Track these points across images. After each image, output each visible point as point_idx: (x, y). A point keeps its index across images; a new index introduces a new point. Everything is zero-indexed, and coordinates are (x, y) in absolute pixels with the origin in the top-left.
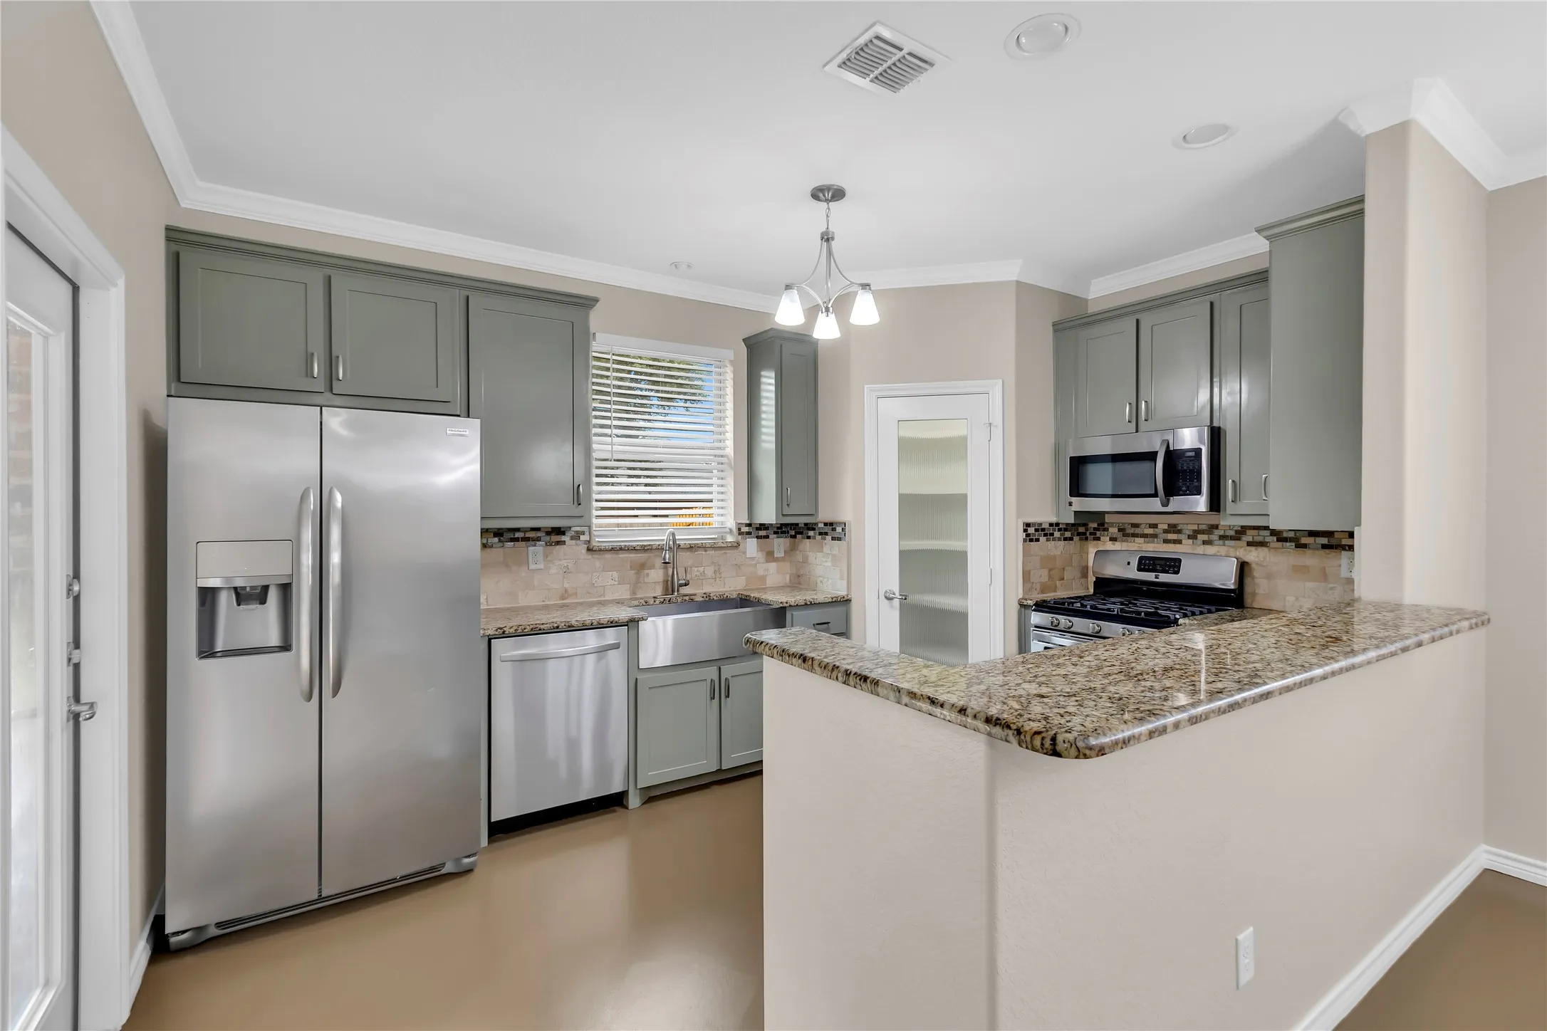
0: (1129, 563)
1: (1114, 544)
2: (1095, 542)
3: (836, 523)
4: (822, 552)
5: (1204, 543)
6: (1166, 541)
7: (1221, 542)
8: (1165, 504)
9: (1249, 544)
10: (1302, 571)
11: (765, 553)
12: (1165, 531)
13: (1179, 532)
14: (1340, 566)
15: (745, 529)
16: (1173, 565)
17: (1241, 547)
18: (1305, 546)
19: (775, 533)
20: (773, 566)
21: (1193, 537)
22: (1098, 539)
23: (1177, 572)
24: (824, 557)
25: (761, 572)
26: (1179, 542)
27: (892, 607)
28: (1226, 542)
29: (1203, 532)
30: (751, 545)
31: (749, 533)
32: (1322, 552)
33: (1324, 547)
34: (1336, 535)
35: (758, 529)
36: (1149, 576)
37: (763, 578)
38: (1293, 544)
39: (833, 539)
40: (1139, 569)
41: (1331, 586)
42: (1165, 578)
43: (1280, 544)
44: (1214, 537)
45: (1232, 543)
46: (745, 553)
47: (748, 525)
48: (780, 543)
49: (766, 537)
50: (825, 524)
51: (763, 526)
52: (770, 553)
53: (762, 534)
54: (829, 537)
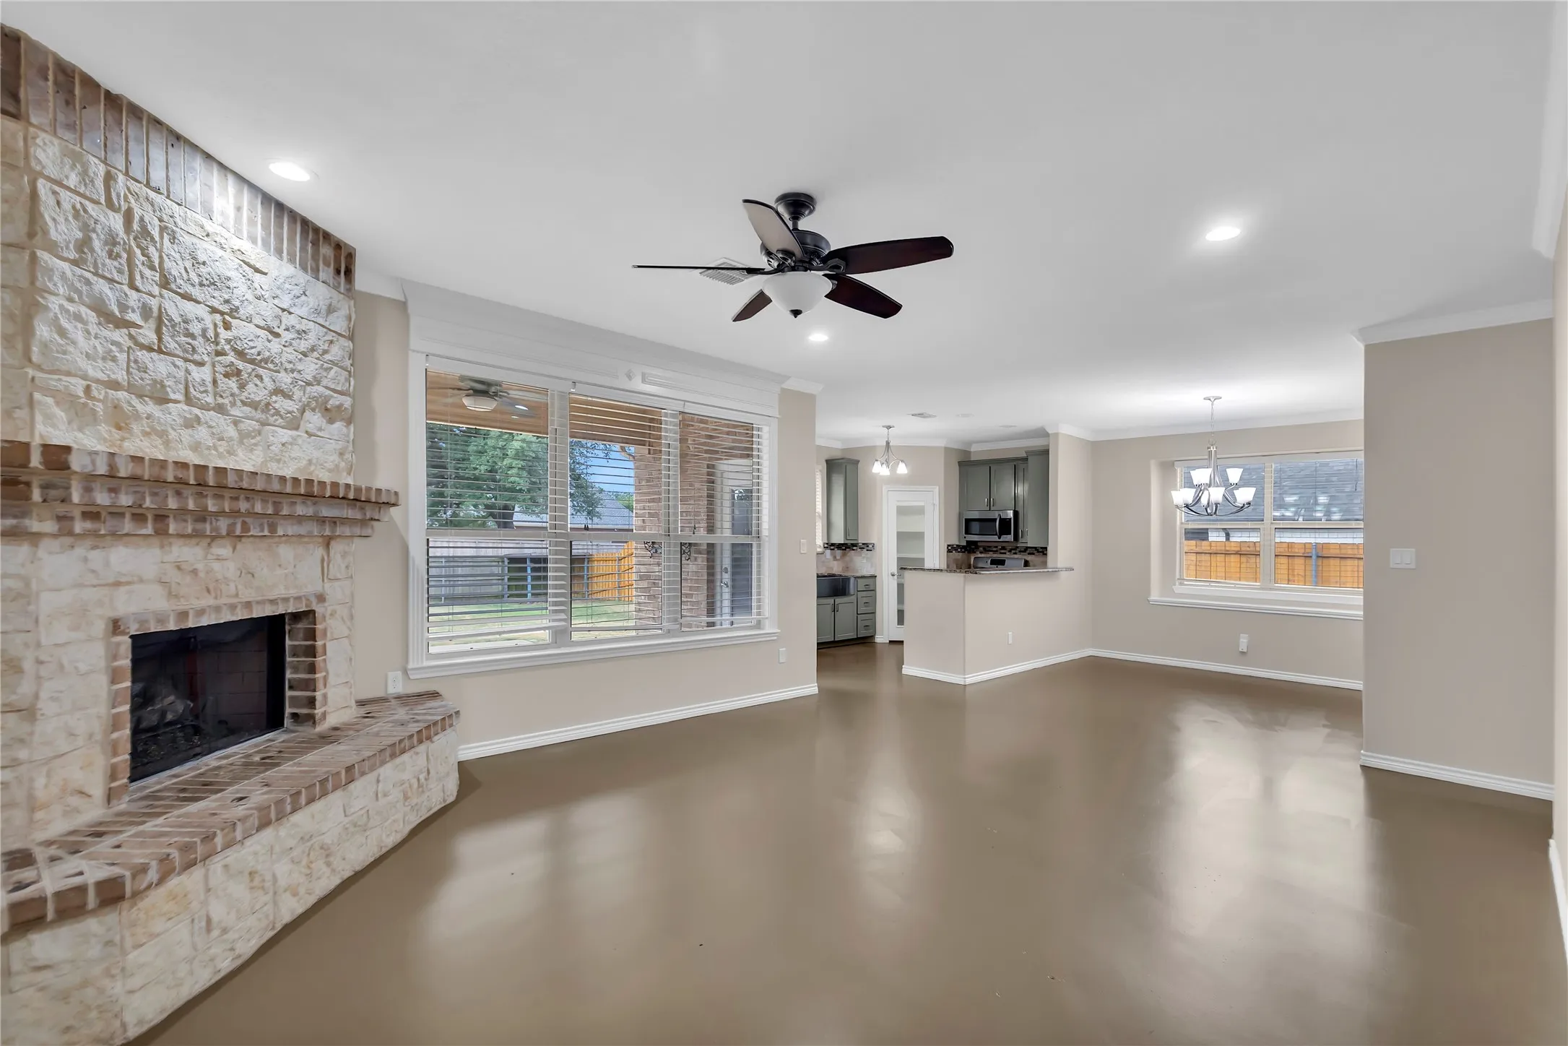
0: (987, 562)
1: (981, 555)
3: (868, 544)
4: (861, 556)
5: (1015, 553)
6: (1000, 553)
7: (1020, 553)
8: (999, 538)
9: (1029, 554)
11: (832, 557)
12: (1000, 549)
13: (1006, 549)
15: (826, 546)
16: (1003, 562)
17: (1026, 555)
19: (838, 548)
20: (838, 561)
21: (1010, 551)
22: (975, 553)
23: (1004, 565)
24: (861, 558)
25: (831, 565)
26: (1005, 553)
27: (894, 579)
29: (1014, 549)
30: (828, 552)
35: (831, 546)
37: (835, 566)
39: (867, 550)
40: (991, 564)
44: (1017, 551)
45: (1023, 553)
46: (826, 556)
47: (827, 544)
48: (838, 553)
49: (833, 549)
50: (863, 544)
51: (833, 545)
52: (835, 558)
53: (832, 548)
54: (865, 550)
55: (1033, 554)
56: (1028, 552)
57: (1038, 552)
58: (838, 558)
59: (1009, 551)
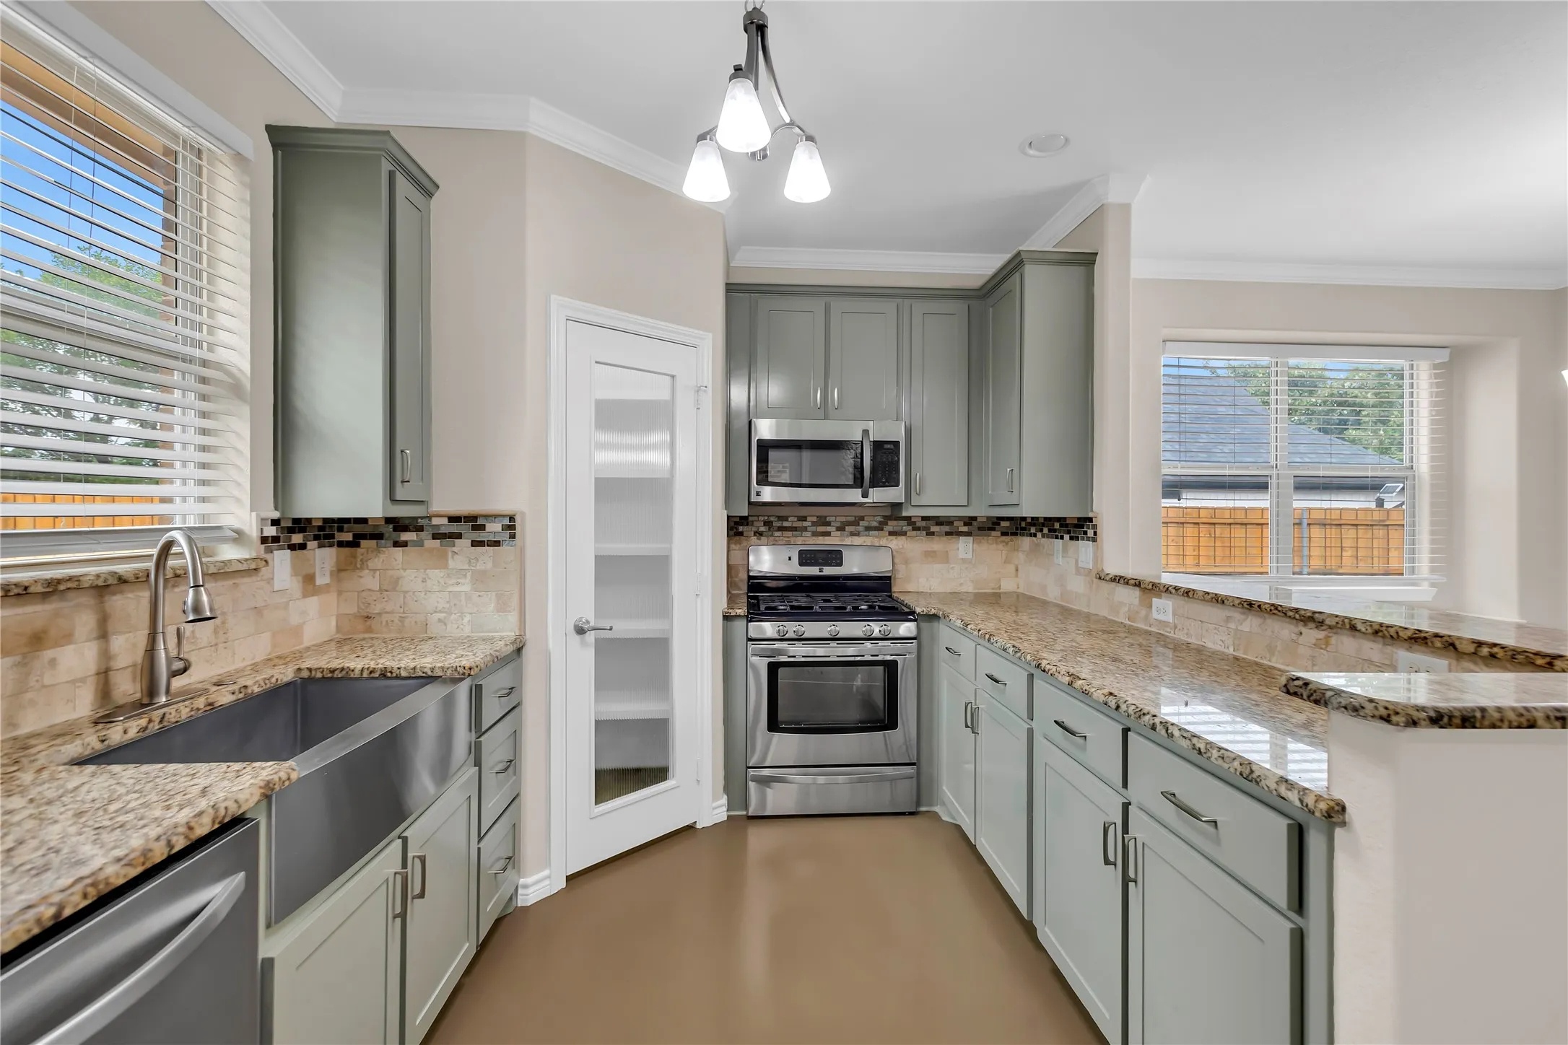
0: (790, 559)
1: (760, 539)
2: (737, 538)
3: (486, 516)
4: (446, 567)
5: (852, 534)
6: (815, 534)
7: (867, 533)
8: (865, 495)
9: (891, 534)
10: (930, 555)
11: (300, 578)
12: (814, 524)
13: (828, 524)
14: (958, 549)
15: (271, 531)
16: (835, 557)
17: (884, 537)
18: (933, 534)
19: (316, 538)
20: (313, 603)
21: (841, 529)
22: (741, 534)
23: (840, 564)
24: (449, 576)
25: (295, 619)
26: (828, 534)
27: (584, 644)
28: (871, 532)
29: (850, 524)
30: (282, 558)
31: (275, 539)
32: (945, 538)
33: (948, 534)
34: (956, 524)
35: (291, 530)
36: (813, 571)
37: (297, 631)
38: (924, 532)
39: (476, 544)
40: (801, 564)
41: (952, 566)
42: (829, 571)
43: (915, 532)
44: (860, 528)
45: (876, 533)
46: (270, 581)
47: (275, 522)
48: (323, 558)
49: (302, 546)
50: (453, 519)
51: (300, 525)
52: (309, 579)
53: (297, 538)
54: (463, 544)
55: (904, 534)
56: (887, 528)
57: (916, 529)
58: (321, 580)
59: (839, 529)
